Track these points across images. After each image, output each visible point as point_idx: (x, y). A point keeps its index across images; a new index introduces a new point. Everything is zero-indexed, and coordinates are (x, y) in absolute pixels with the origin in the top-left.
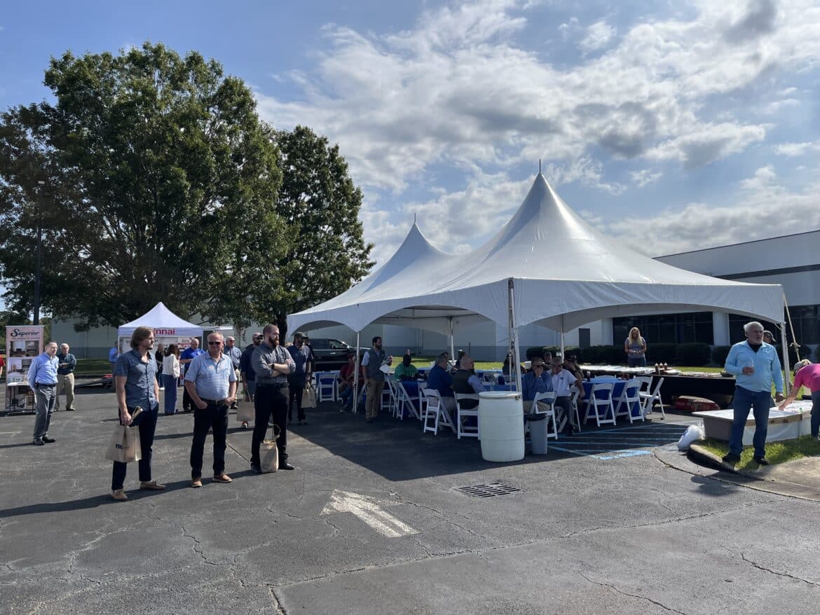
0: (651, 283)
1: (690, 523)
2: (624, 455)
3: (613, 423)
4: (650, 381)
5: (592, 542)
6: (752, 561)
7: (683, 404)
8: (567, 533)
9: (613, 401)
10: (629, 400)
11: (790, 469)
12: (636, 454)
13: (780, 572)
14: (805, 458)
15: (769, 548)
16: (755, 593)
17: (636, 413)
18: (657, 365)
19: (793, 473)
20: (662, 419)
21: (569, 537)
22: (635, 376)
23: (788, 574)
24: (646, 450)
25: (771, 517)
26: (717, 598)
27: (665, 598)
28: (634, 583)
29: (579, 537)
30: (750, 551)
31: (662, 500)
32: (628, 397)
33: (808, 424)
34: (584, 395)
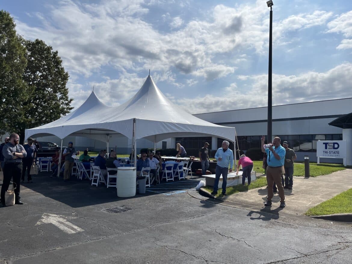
0: (190, 124)
1: (198, 219)
2: (176, 193)
3: (172, 180)
4: (187, 163)
5: (160, 229)
6: (219, 232)
7: (199, 172)
8: (150, 226)
9: (173, 171)
10: (179, 171)
11: (234, 197)
12: (181, 192)
13: (229, 236)
15: (225, 227)
16: (219, 245)
17: (181, 176)
18: (190, 157)
19: (235, 198)
20: (191, 178)
21: (151, 228)
22: (182, 161)
23: (231, 237)
24: (184, 191)
25: (226, 215)
26: (205, 248)
27: (186, 249)
28: (175, 244)
29: (155, 227)
30: (218, 228)
31: (189, 210)
32: (179, 169)
33: (241, 180)
34: (162, 168)
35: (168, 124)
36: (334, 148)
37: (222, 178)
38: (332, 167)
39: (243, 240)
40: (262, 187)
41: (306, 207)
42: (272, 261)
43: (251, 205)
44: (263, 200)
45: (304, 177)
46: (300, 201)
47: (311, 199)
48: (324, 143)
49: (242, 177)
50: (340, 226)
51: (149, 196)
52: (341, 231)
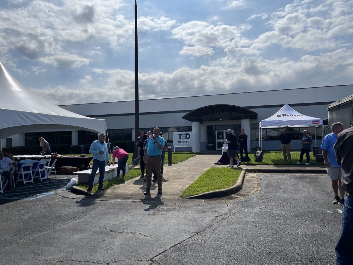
0: (55, 115)
1: (80, 220)
2: (42, 196)
3: (32, 182)
4: (50, 161)
5: (36, 241)
6: (110, 230)
7: (64, 170)
8: (21, 240)
9: (32, 171)
10: (40, 170)
11: (112, 191)
12: (48, 194)
13: (122, 231)
14: (116, 186)
15: (114, 223)
16: (115, 243)
17: (43, 176)
18: (52, 153)
19: (113, 192)
20: (55, 177)
21: (23, 242)
22: (42, 159)
23: (124, 231)
24: (52, 192)
25: (111, 210)
26: (102, 250)
27: (79, 257)
28: (63, 255)
29: (29, 240)
30: (107, 226)
31: (65, 213)
32: (40, 169)
33: (116, 173)
34: (17, 169)
35: (27, 115)
36: (186, 138)
37: (99, 172)
38: (186, 155)
39: (137, 232)
40: (136, 177)
41: (179, 190)
42: (172, 245)
43: (132, 197)
44: (141, 190)
45: (168, 165)
46: (172, 186)
47: (180, 183)
48: (179, 134)
49: (117, 169)
50: (211, 202)
51: (5, 204)
52: (213, 206)
